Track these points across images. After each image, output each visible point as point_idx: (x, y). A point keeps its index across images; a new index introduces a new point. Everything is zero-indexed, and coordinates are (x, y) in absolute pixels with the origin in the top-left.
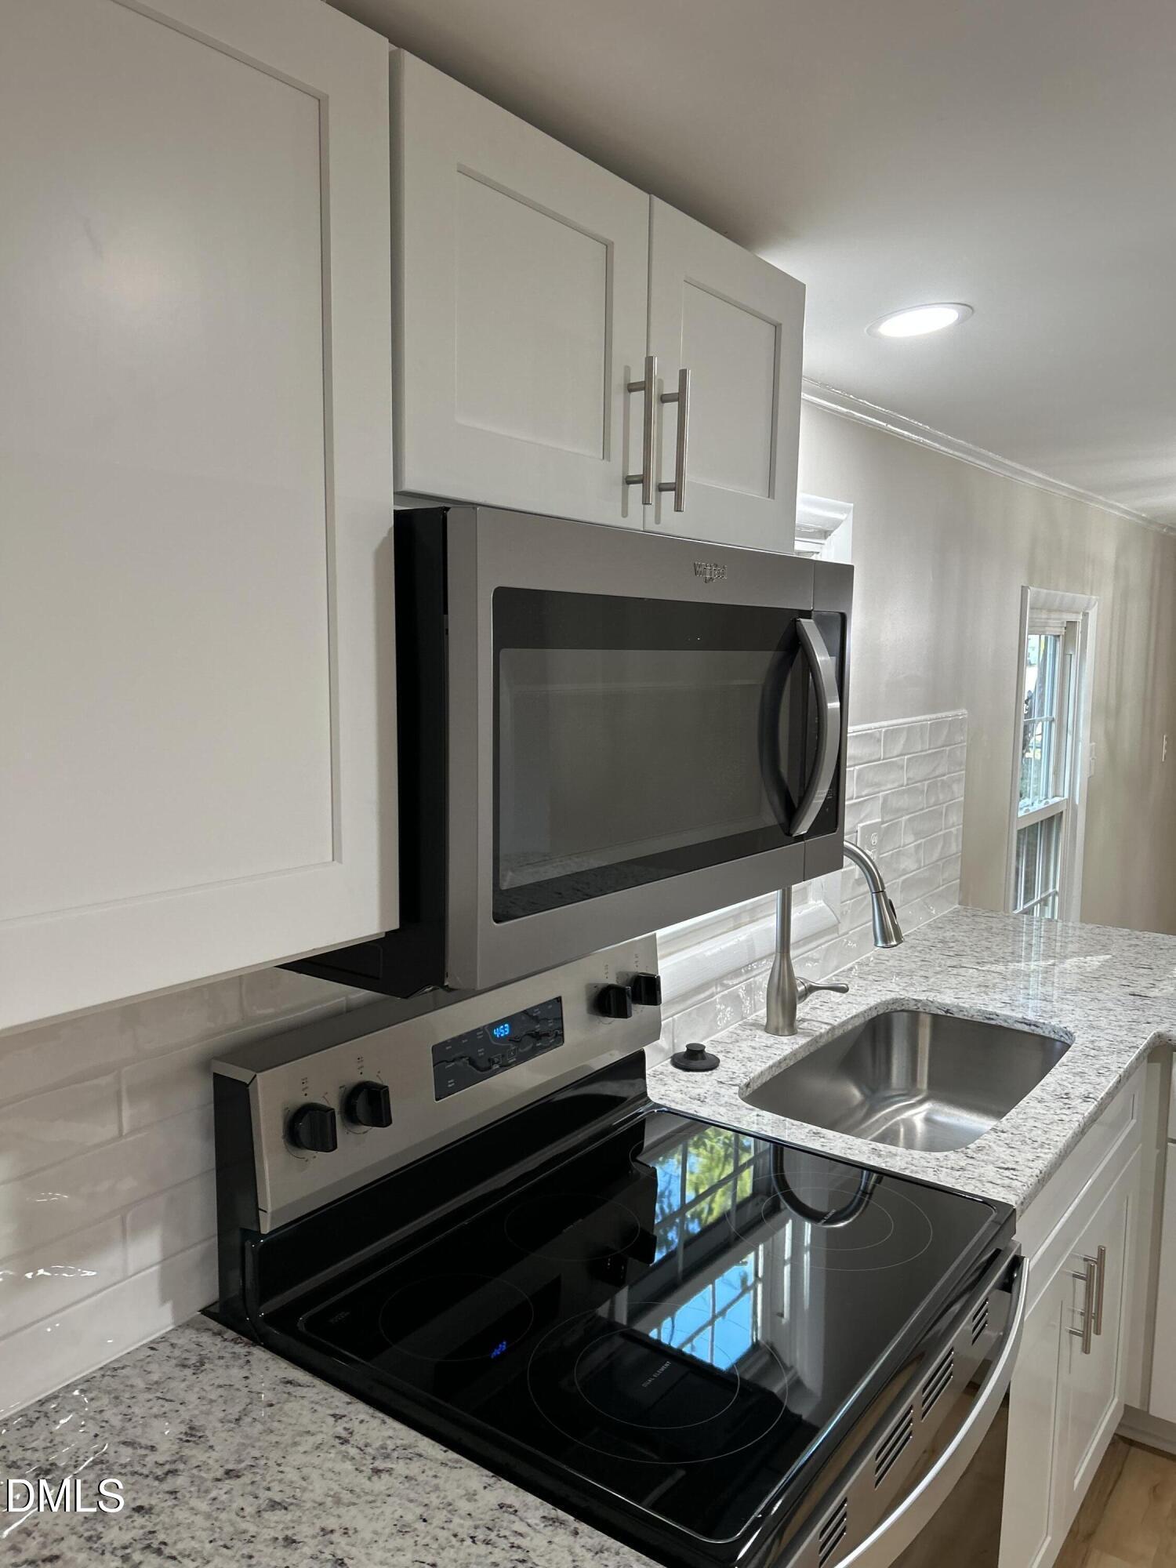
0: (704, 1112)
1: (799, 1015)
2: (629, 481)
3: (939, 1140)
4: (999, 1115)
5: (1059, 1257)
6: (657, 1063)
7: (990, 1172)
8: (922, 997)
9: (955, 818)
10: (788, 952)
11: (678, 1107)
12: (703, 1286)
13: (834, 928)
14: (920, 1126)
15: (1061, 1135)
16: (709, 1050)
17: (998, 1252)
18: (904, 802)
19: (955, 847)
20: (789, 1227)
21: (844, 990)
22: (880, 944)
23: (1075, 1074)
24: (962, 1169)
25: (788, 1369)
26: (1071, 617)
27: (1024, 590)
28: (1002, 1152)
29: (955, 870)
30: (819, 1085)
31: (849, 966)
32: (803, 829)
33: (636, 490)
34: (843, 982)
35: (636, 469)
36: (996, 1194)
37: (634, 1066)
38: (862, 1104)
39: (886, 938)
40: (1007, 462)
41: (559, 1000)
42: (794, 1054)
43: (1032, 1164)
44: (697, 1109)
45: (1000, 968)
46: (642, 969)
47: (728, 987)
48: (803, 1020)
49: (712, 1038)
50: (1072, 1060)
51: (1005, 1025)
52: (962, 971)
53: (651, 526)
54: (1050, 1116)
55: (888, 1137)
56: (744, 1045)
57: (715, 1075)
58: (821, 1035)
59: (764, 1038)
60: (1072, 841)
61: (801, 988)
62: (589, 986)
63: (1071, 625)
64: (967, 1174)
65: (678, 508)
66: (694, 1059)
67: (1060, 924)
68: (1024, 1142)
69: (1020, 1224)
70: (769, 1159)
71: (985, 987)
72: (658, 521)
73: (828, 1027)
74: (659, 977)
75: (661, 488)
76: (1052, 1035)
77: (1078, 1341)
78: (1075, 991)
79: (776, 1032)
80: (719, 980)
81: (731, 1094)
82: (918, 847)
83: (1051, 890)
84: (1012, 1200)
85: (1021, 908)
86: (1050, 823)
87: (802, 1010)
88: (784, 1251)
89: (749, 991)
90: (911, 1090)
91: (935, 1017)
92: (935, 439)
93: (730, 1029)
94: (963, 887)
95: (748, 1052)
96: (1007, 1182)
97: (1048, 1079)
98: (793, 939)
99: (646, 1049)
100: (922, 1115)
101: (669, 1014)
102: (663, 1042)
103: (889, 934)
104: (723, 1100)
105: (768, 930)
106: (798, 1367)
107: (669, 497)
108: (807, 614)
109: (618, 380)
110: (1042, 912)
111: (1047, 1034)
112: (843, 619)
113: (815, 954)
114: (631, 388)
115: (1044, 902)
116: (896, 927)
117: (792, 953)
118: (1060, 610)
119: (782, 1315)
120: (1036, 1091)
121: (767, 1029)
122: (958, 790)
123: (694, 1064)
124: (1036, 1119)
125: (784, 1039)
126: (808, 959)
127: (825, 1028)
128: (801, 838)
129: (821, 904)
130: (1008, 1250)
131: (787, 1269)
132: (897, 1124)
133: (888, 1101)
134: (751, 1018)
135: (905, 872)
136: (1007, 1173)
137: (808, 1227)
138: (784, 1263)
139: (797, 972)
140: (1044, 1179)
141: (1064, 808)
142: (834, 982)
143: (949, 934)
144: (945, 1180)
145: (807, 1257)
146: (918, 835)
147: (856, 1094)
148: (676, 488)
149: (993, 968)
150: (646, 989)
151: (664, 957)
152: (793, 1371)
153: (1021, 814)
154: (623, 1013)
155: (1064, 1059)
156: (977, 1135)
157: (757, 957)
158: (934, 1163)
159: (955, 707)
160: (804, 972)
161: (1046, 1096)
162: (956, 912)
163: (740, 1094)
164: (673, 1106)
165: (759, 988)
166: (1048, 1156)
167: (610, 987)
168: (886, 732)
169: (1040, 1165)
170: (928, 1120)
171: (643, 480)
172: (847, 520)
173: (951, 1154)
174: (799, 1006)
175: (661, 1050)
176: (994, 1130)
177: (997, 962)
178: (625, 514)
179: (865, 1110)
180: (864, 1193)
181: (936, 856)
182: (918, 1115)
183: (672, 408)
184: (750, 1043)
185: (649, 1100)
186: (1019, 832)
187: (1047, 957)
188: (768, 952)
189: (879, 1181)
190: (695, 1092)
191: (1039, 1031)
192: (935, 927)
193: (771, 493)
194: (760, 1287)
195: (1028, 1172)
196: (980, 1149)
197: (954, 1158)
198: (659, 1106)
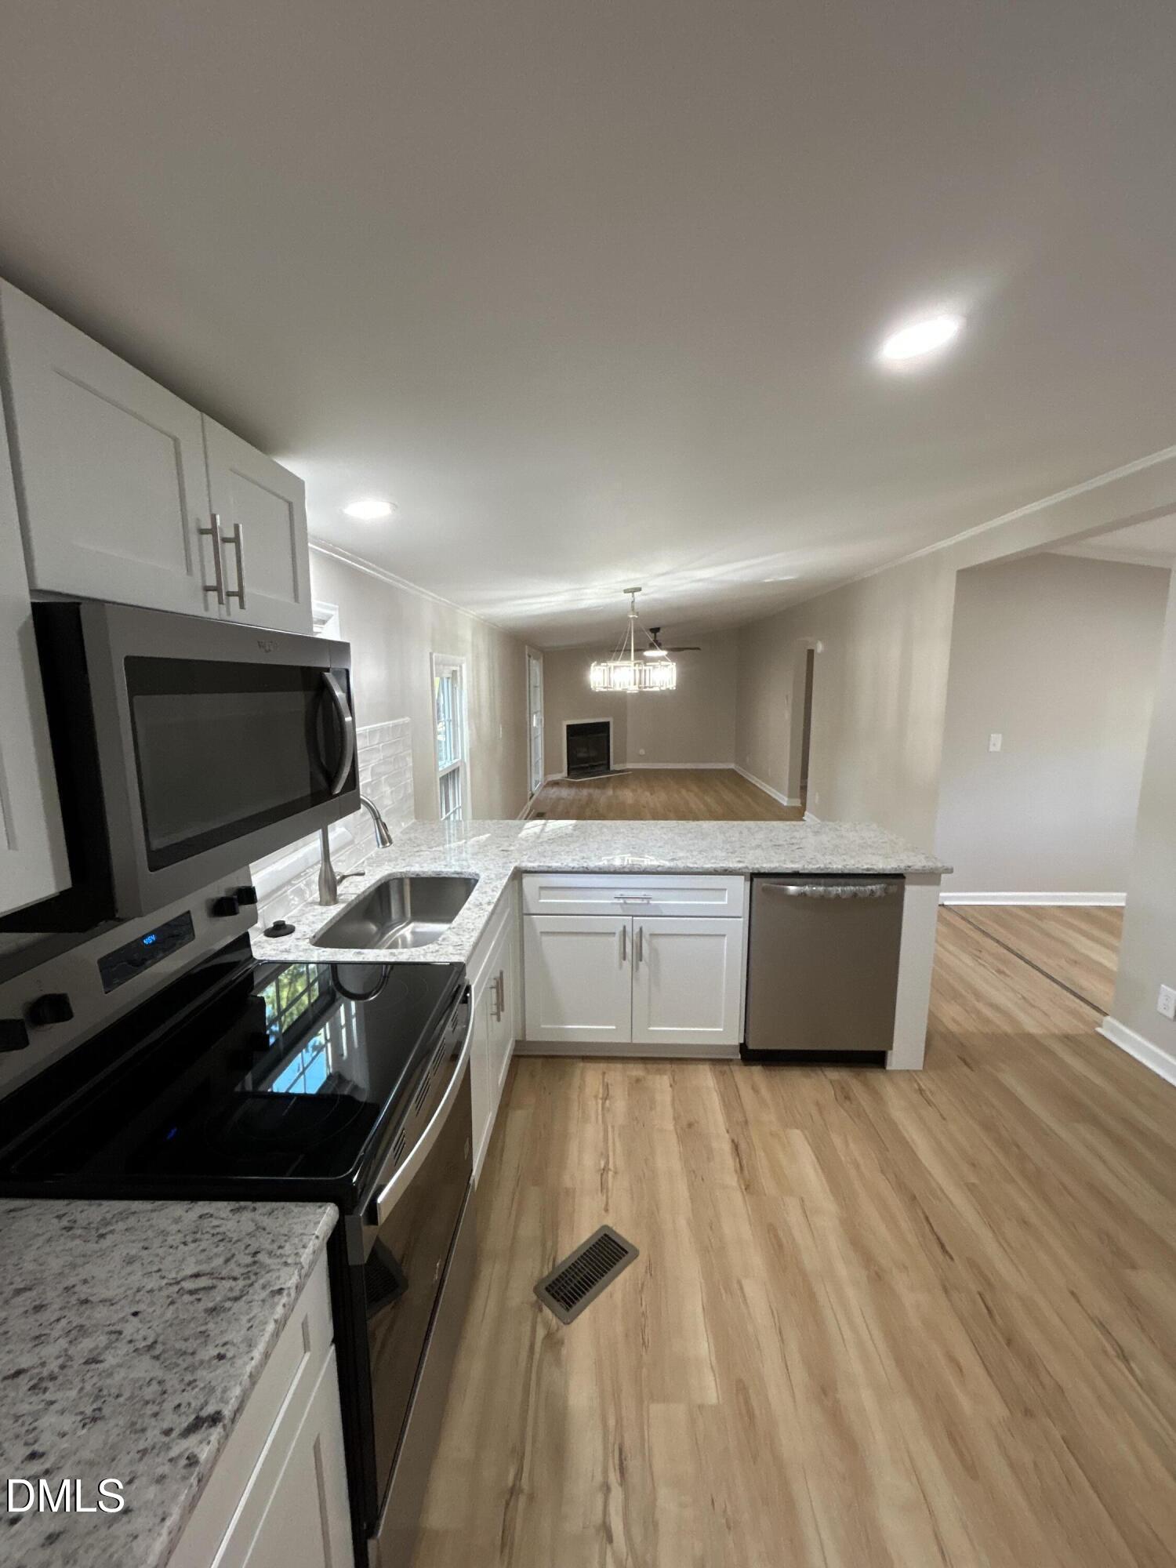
0: (290, 958)
1: (338, 892)
2: (207, 589)
3: (419, 941)
4: (450, 921)
5: (484, 980)
6: (256, 937)
7: (451, 949)
8: (404, 870)
9: (409, 775)
10: (329, 859)
11: (274, 959)
12: (295, 1055)
13: (351, 842)
14: (409, 937)
15: (480, 924)
16: (288, 923)
17: (459, 986)
18: (382, 769)
19: (410, 790)
20: (342, 1008)
21: (363, 874)
22: (381, 846)
23: (482, 893)
24: (437, 951)
25: (348, 1082)
26: (454, 668)
27: (431, 654)
28: (454, 939)
29: (411, 802)
30: (353, 928)
31: (362, 861)
32: (337, 791)
33: (213, 595)
34: (360, 870)
35: (212, 581)
36: (455, 959)
37: (244, 941)
38: (377, 933)
39: (384, 843)
40: (417, 587)
41: (189, 912)
42: (338, 914)
43: (469, 941)
44: (286, 956)
45: (441, 848)
46: (242, 884)
47: (294, 885)
48: (341, 895)
49: (289, 915)
50: (480, 887)
51: (447, 876)
52: (422, 853)
53: (225, 617)
54: (475, 915)
55: (394, 946)
56: (308, 915)
57: (294, 935)
58: (353, 901)
59: (319, 909)
60: (465, 779)
61: (338, 878)
62: (207, 901)
63: (454, 672)
64: (440, 953)
65: (242, 606)
66: (280, 930)
67: (463, 823)
68: (464, 931)
69: (468, 969)
70: (328, 974)
71: (435, 859)
72: (229, 614)
73: (355, 896)
74: (254, 888)
75: (229, 594)
76: (470, 877)
77: (495, 1017)
78: (476, 854)
79: (327, 904)
80: (289, 882)
81: (305, 944)
82: (392, 792)
83: (457, 806)
84: (462, 959)
85: (444, 816)
86: (453, 773)
87: (340, 889)
88: (340, 1020)
89: (308, 885)
90: (403, 919)
91: (412, 879)
92: (379, 572)
93: (299, 908)
94: (416, 810)
95: (311, 919)
96: (459, 952)
97: (471, 898)
98: (331, 851)
99: (249, 931)
100: (410, 931)
101: (261, 907)
102: (259, 925)
103: (385, 840)
104: (301, 949)
105: (315, 849)
106: (355, 1079)
107: (235, 600)
108: (328, 670)
109: (192, 526)
110: (454, 817)
111: (467, 877)
112: (347, 672)
113: (341, 858)
114: (202, 532)
115: (454, 812)
116: (388, 836)
117: (331, 859)
118: (450, 665)
119: (342, 1055)
120: (466, 905)
121: (320, 904)
122: (409, 760)
123: (282, 932)
124: (468, 919)
125: (332, 907)
126: (339, 861)
127: (353, 897)
128: (338, 795)
129: (343, 829)
130: (464, 983)
131: (344, 1031)
132: (397, 939)
133: (391, 927)
134: (310, 900)
135: (387, 806)
136: (459, 948)
137: (353, 1004)
138: (342, 1027)
139: (335, 870)
140: (475, 946)
141: (459, 764)
142: (355, 872)
143: (412, 835)
144: (429, 959)
145: (354, 1021)
146: (391, 785)
147: (373, 928)
148: (240, 594)
149: (438, 849)
150: (248, 895)
151: (255, 873)
152: (352, 1083)
153: (440, 769)
154: (234, 912)
155: (476, 887)
156: (439, 934)
157: (310, 864)
158: (422, 952)
159: (403, 717)
160: (339, 867)
161: (471, 907)
162: (414, 824)
163: (310, 942)
164: (271, 959)
165: (314, 882)
166: (476, 935)
167: (222, 899)
168: (369, 732)
169: (473, 940)
170: (413, 933)
171: (217, 589)
172: (335, 614)
173: (430, 946)
174: (338, 888)
175: (258, 929)
176: (450, 928)
177: (438, 845)
178: (206, 609)
179: (379, 935)
180: (385, 977)
181: (401, 795)
182: (407, 931)
183: (231, 546)
184: (312, 913)
185: (255, 959)
186: (440, 779)
187: (460, 839)
188: (316, 861)
189: (392, 969)
190: (283, 948)
191: (463, 876)
192: (404, 832)
193: (296, 598)
194: (329, 1045)
195: (468, 944)
196: (444, 939)
197: (432, 947)
198: (262, 961)
